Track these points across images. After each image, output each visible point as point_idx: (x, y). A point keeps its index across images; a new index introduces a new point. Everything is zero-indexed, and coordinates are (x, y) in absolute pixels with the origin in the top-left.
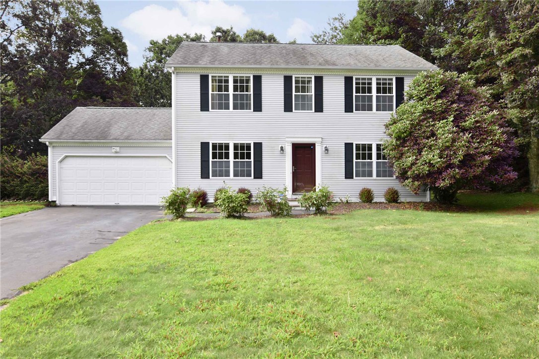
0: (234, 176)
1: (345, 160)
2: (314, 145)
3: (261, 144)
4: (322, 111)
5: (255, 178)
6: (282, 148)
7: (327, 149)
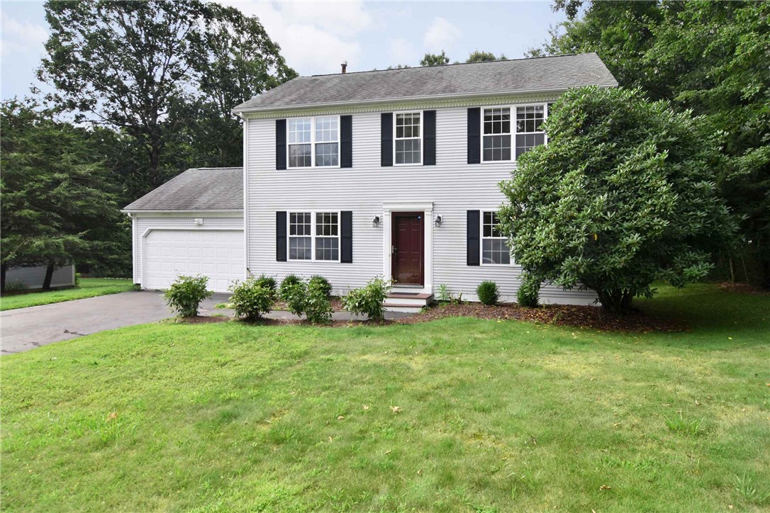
0: (317, 258)
1: (468, 236)
2: (422, 214)
3: (350, 213)
4: (434, 163)
5: (342, 262)
6: (377, 218)
7: (439, 220)
